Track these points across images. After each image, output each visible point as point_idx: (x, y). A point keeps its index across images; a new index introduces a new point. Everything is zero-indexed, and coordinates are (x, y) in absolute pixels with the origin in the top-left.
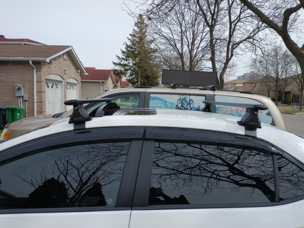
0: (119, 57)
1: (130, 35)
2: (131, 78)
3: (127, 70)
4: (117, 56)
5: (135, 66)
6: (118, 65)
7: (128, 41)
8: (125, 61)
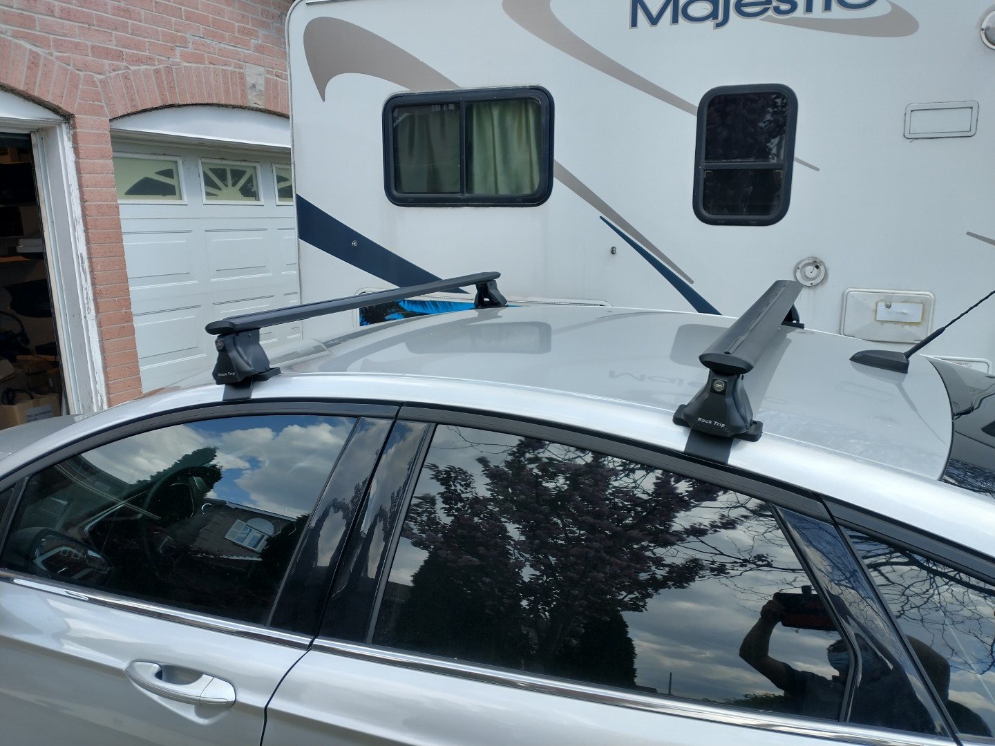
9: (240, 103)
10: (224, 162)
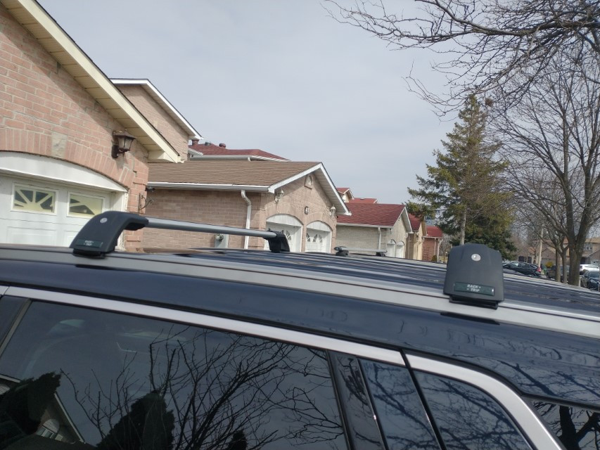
0: (423, 180)
1: (448, 136)
2: (445, 222)
3: (437, 205)
4: (418, 178)
5: (455, 198)
6: (420, 194)
7: (444, 147)
8: (435, 188)
9: (45, 154)
10: (32, 187)
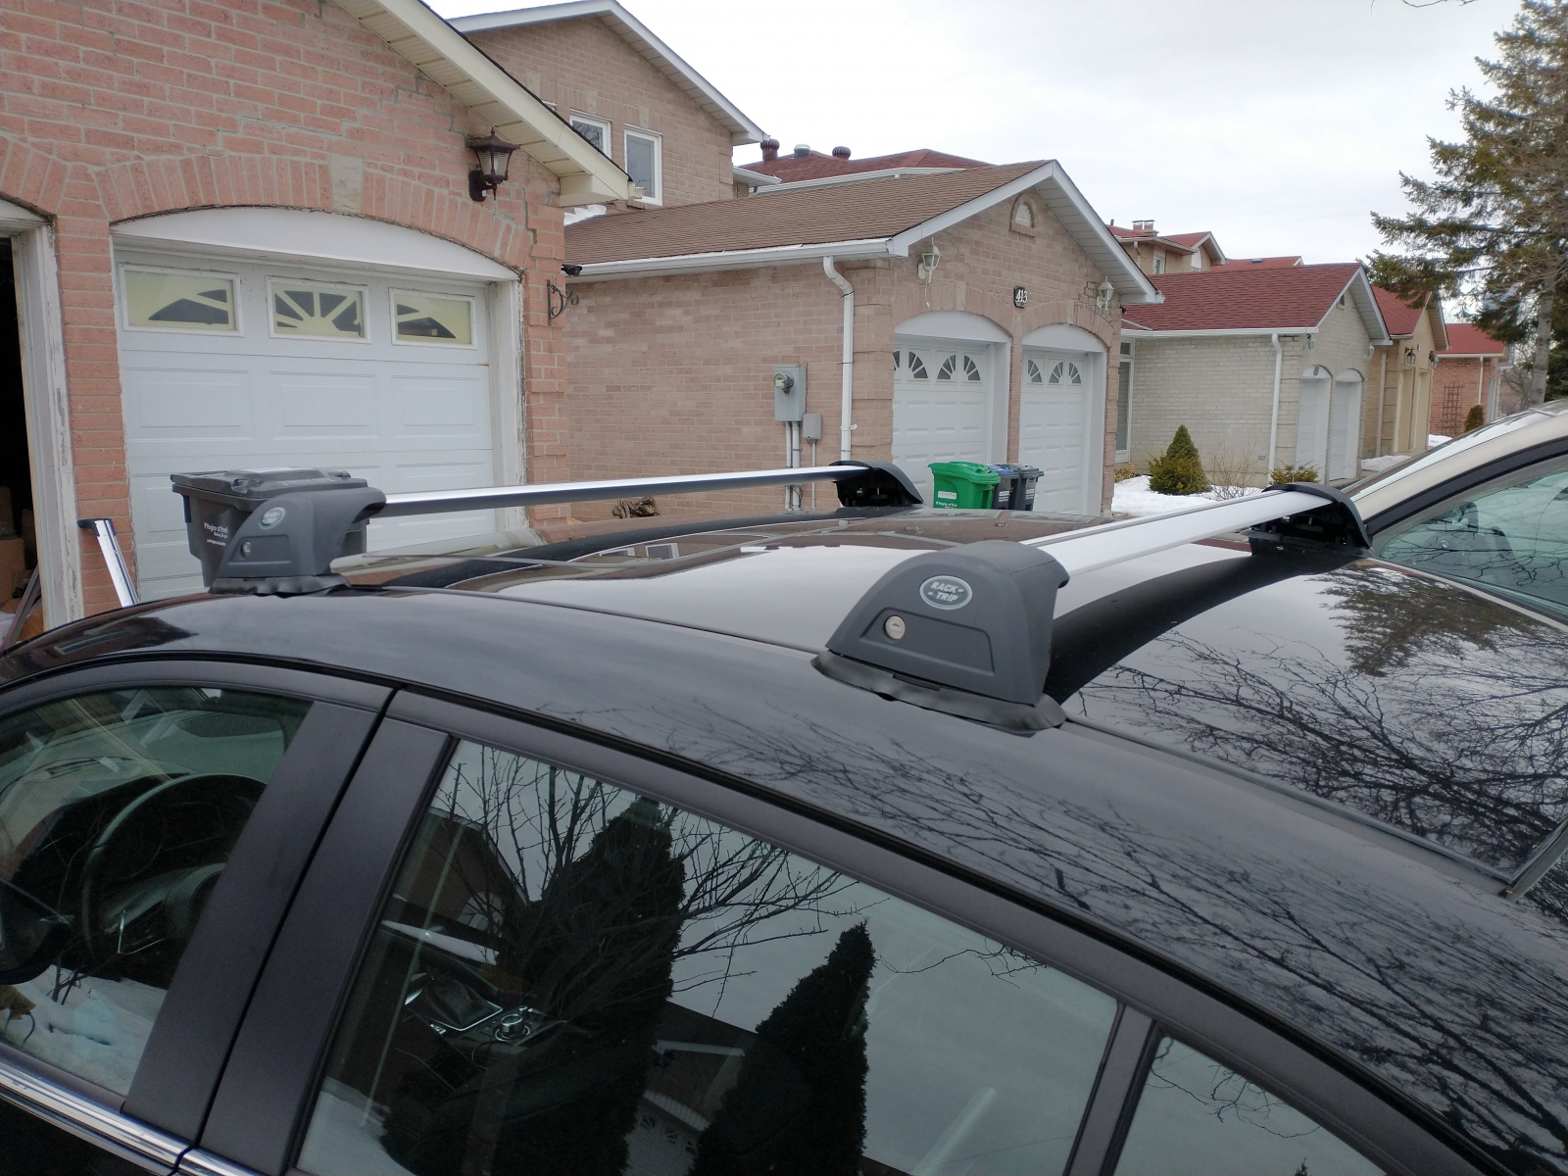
0: (1420, 187)
1: (1500, 40)
2: (1494, 307)
3: (1465, 257)
4: (1407, 182)
5: (1521, 229)
6: (1411, 229)
7: (1486, 78)
8: (1460, 204)
9: (319, 204)
10: (308, 283)
